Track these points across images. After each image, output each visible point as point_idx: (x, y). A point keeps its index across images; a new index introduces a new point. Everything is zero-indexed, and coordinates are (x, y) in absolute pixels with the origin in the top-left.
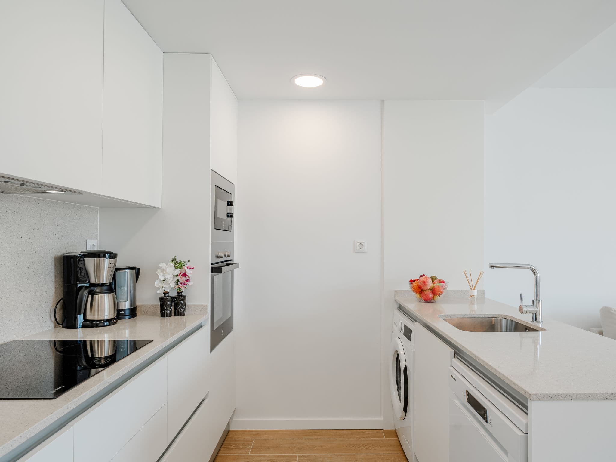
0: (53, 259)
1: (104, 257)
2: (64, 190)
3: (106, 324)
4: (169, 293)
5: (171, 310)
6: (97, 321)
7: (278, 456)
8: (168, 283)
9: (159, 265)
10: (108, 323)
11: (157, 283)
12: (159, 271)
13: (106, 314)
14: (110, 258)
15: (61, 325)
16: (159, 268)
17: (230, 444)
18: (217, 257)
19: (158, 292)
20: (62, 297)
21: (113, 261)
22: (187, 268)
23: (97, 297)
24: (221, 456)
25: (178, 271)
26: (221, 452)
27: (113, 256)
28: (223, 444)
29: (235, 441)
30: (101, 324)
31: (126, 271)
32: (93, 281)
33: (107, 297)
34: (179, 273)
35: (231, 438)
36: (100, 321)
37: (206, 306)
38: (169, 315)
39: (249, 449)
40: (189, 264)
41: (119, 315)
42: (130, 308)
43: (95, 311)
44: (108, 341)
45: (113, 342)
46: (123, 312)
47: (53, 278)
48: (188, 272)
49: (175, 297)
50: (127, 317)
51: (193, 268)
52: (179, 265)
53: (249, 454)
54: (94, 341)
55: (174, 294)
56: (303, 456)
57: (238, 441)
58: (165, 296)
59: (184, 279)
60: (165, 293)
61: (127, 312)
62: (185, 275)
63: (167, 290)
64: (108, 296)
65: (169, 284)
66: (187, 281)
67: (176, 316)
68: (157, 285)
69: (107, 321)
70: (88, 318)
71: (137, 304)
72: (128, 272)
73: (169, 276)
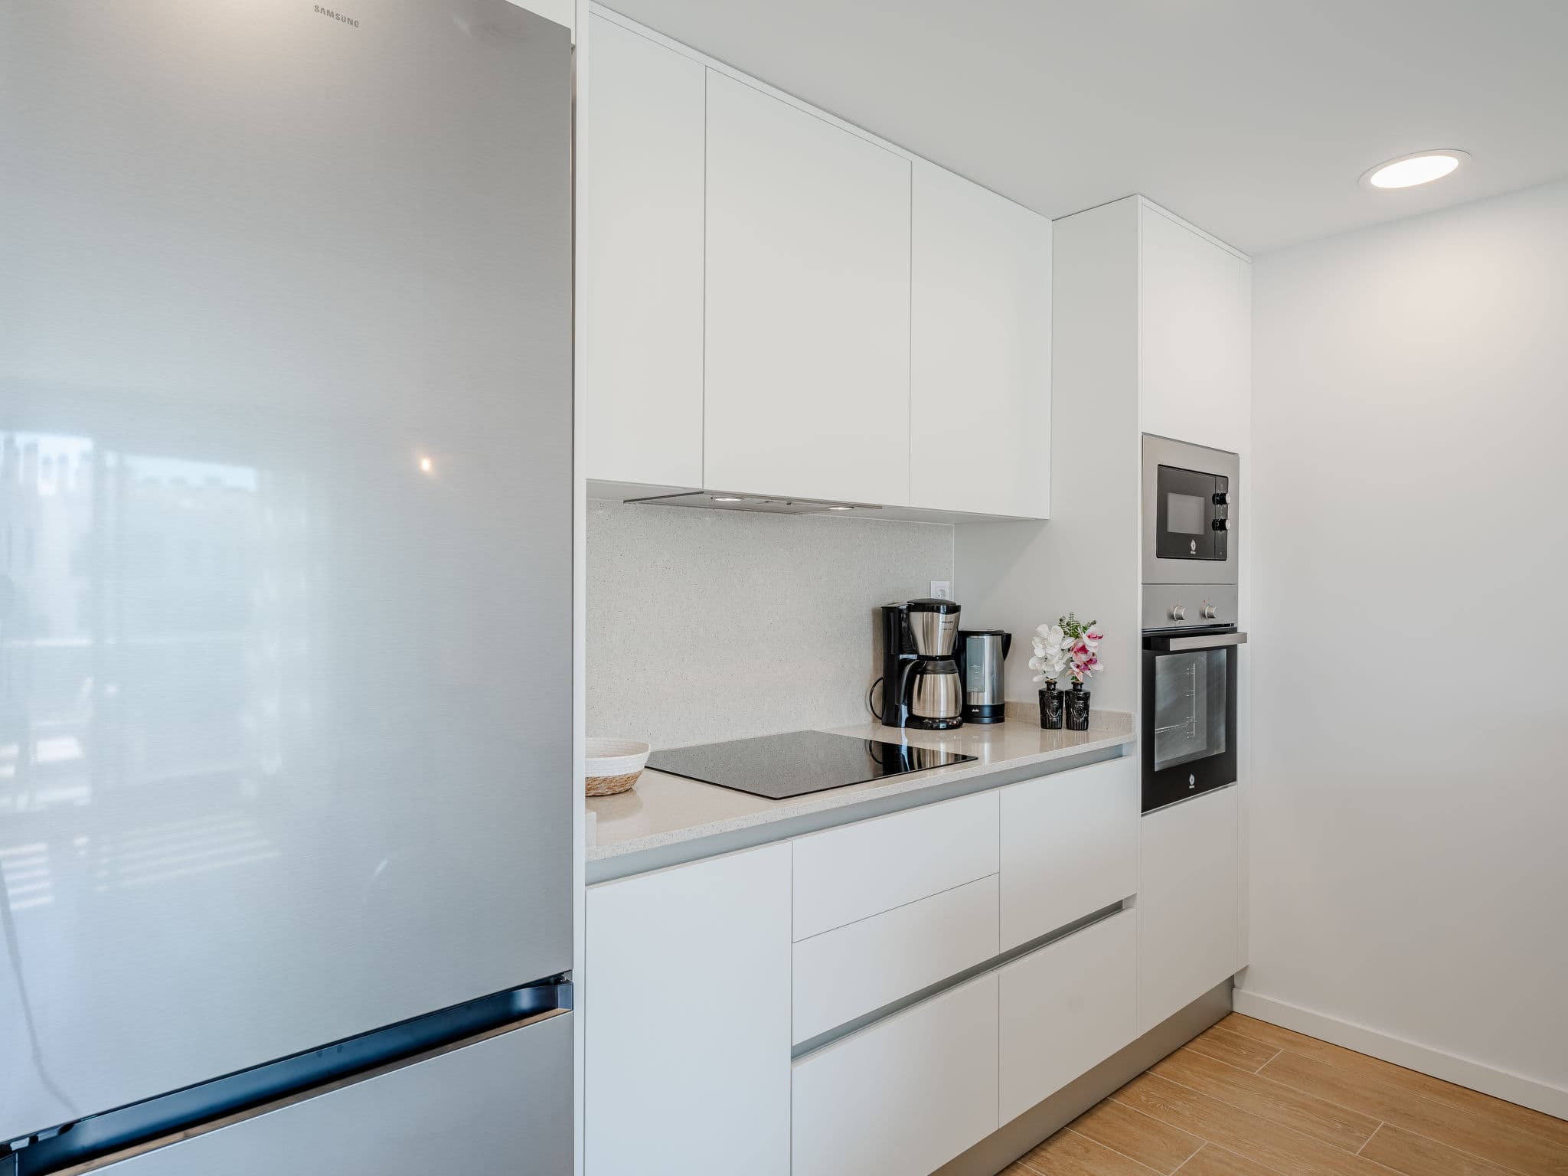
0: (871, 613)
1: (938, 611)
2: (852, 506)
3: (942, 726)
4: (1056, 683)
5: (1061, 717)
6: (929, 719)
7: (1326, 1104)
8: (1052, 663)
9: (1038, 629)
10: (945, 725)
11: (1032, 663)
12: (1037, 640)
13: (942, 709)
14: (947, 613)
15: (881, 719)
16: (1037, 634)
17: (1219, 1038)
18: (1172, 617)
19: (1035, 679)
20: (881, 675)
21: (951, 617)
22: (1089, 637)
23: (928, 677)
24: (1188, 1052)
25: (1070, 642)
26: (1191, 1045)
27: (954, 609)
28: (1204, 1031)
29: (1237, 1036)
30: (935, 726)
31: (985, 637)
32: (922, 652)
33: (945, 680)
34: (1072, 645)
35: (1229, 1028)
36: (933, 719)
37: (1129, 717)
38: (1054, 726)
39: (1261, 1063)
40: (1092, 630)
41: (968, 714)
42: (991, 704)
43: (925, 701)
44: (945, 755)
45: (953, 756)
46: (977, 711)
47: (871, 642)
48: (1092, 645)
49: (1067, 693)
50: (986, 720)
51: (1100, 638)
52: (1072, 630)
53: (1255, 1073)
54: (924, 750)
55: (1064, 685)
56: (1394, 1130)
57: (1242, 1038)
58: (1048, 689)
59: (1083, 657)
60: (1048, 683)
61: (987, 712)
62: (1083, 649)
63: (1052, 677)
64: (946, 677)
65: (1053, 666)
66: (1091, 661)
67: (1070, 729)
68: (1034, 665)
69: (944, 721)
70: (916, 712)
71: (1005, 700)
72: (987, 639)
73: (1054, 651)
